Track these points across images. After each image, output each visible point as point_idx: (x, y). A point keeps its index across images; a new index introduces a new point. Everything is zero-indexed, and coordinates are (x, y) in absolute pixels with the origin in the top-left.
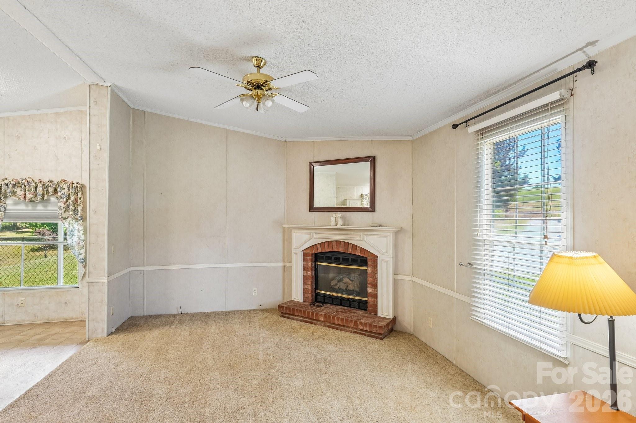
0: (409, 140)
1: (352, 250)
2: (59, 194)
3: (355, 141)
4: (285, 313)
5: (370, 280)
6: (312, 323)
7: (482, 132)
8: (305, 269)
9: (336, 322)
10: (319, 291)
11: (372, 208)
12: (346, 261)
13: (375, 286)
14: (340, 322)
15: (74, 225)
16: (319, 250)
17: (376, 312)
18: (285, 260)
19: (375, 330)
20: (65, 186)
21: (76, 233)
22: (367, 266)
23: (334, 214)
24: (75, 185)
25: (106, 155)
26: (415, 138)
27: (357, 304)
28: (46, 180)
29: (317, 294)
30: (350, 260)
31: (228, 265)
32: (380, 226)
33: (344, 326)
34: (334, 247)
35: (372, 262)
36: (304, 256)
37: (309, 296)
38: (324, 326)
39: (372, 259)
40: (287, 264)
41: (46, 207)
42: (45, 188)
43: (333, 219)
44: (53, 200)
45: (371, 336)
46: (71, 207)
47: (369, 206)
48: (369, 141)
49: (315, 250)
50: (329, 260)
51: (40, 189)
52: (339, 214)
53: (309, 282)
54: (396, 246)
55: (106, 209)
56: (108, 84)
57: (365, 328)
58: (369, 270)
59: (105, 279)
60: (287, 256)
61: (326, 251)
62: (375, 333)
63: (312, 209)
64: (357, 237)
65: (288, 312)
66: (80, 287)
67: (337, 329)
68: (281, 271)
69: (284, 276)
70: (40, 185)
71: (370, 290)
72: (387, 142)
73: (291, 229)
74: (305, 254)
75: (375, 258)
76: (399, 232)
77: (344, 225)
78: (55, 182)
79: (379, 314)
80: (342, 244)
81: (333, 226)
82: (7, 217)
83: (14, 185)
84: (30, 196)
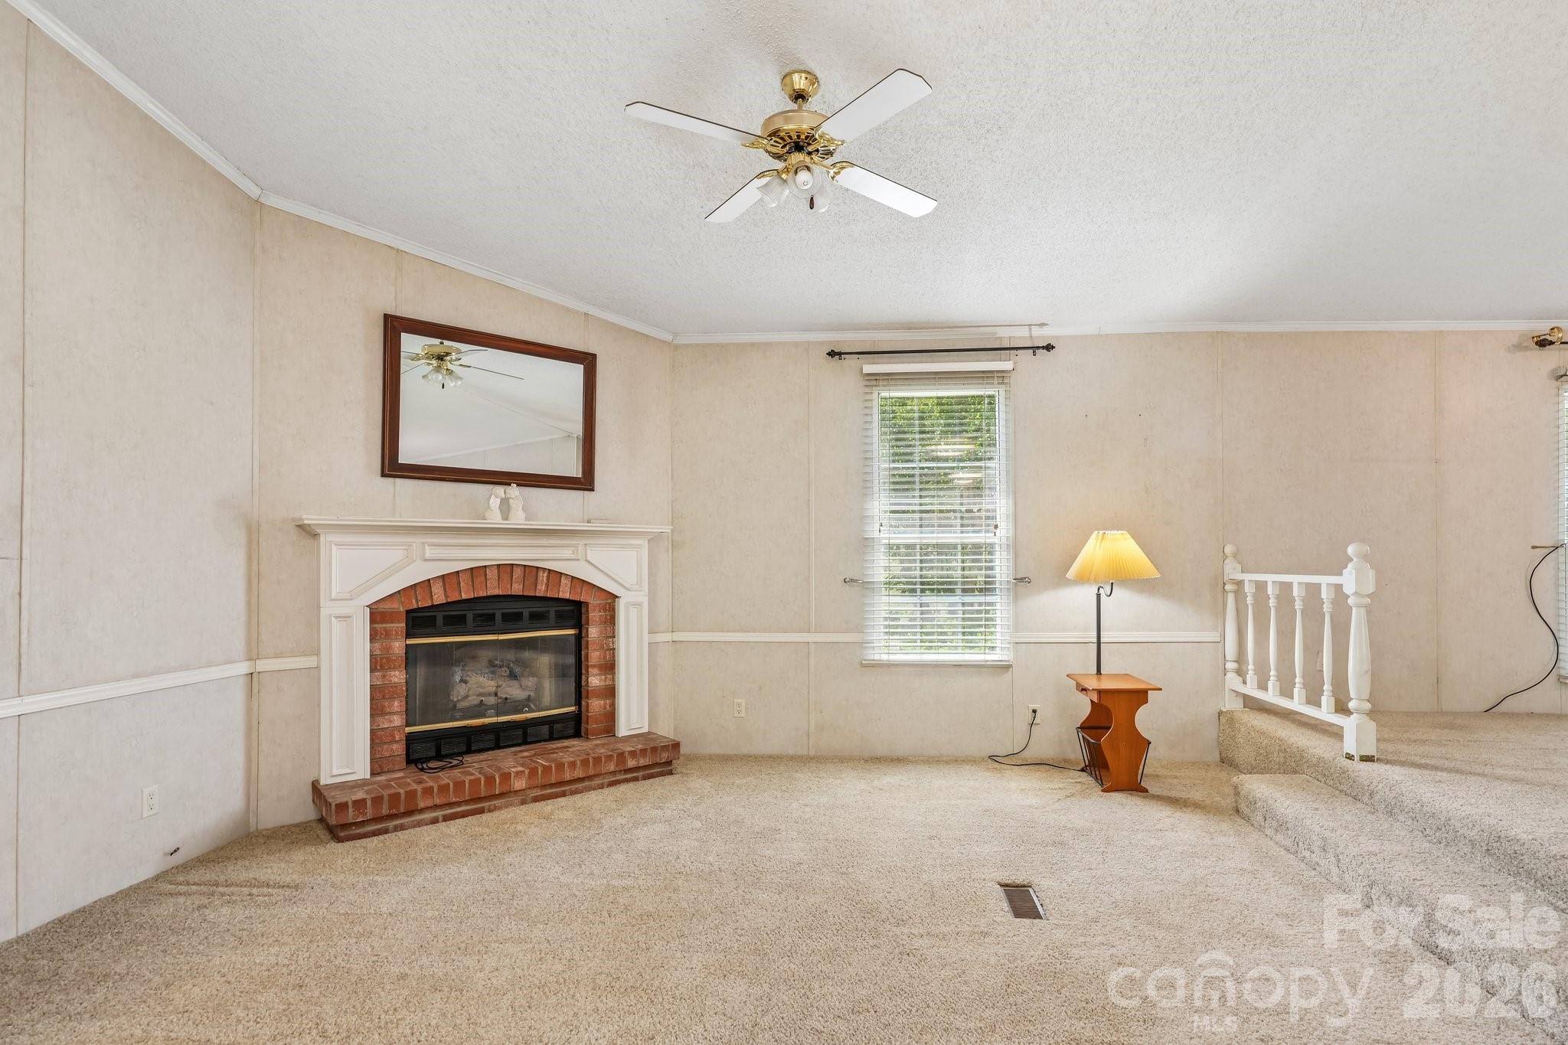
0: (665, 342)
1: (547, 585)
3: (541, 300)
5: (594, 656)
7: (875, 379)
8: (378, 663)
10: (430, 725)
11: (585, 482)
12: (513, 620)
13: (610, 667)
16: (435, 597)
17: (610, 728)
18: (254, 652)
22: (583, 625)
23: (498, 489)
26: (680, 341)
27: (545, 729)
30: (526, 614)
34: (492, 582)
35: (600, 611)
36: (372, 621)
37: (397, 749)
39: (600, 605)
43: (495, 502)
47: (580, 476)
48: (577, 312)
49: (419, 598)
52: (516, 490)
58: (591, 632)
61: (464, 596)
63: (392, 467)
64: (567, 553)
71: (594, 681)
72: (621, 329)
74: (378, 615)
75: (610, 600)
77: (529, 519)
79: (622, 731)
80: (518, 573)
81: (495, 519)
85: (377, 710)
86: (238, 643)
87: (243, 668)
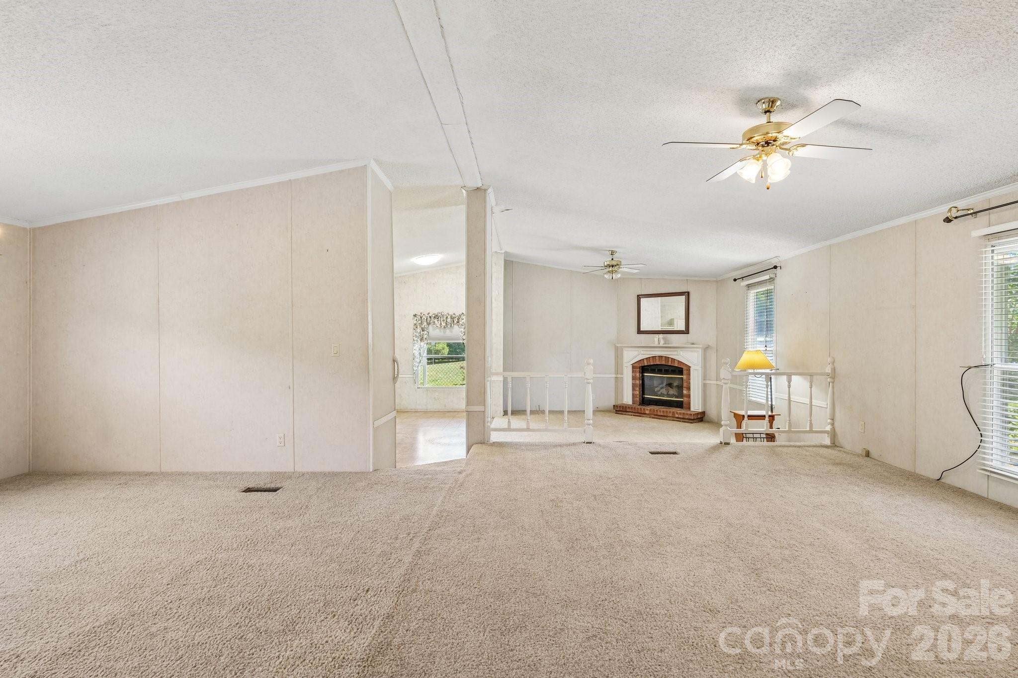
0: (714, 281)
1: (671, 362)
2: (461, 323)
3: (674, 280)
4: (619, 411)
5: (685, 385)
6: (641, 416)
7: (749, 286)
8: (634, 378)
10: (645, 396)
11: (686, 332)
12: (667, 372)
13: (689, 389)
14: (662, 414)
16: (645, 363)
17: (689, 408)
18: (617, 373)
19: (687, 417)
22: (682, 374)
23: (657, 336)
25: (501, 298)
26: (718, 279)
27: (676, 403)
28: (451, 313)
29: (643, 398)
30: (670, 370)
32: (693, 344)
33: (665, 416)
34: (657, 361)
35: (686, 371)
37: (638, 399)
38: (650, 417)
39: (686, 369)
40: (619, 376)
41: (451, 332)
42: (452, 318)
43: (656, 340)
44: (456, 327)
45: (685, 422)
47: (684, 329)
48: (684, 280)
49: (642, 363)
50: (653, 371)
51: (449, 320)
52: (661, 336)
53: (638, 389)
54: (705, 359)
55: (502, 334)
56: (503, 251)
57: (680, 416)
58: (684, 377)
60: (618, 369)
61: (651, 364)
62: (688, 419)
63: (639, 332)
64: (675, 353)
65: (621, 410)
67: (660, 419)
68: (613, 381)
69: (616, 385)
70: (449, 317)
71: (685, 392)
73: (622, 348)
74: (634, 367)
75: (689, 368)
76: (706, 349)
77: (665, 344)
78: (457, 314)
79: (692, 409)
80: (663, 358)
81: (656, 344)
82: (430, 339)
83: (434, 317)
84: (443, 324)
85: (634, 389)
86: (613, 370)
87: (614, 376)
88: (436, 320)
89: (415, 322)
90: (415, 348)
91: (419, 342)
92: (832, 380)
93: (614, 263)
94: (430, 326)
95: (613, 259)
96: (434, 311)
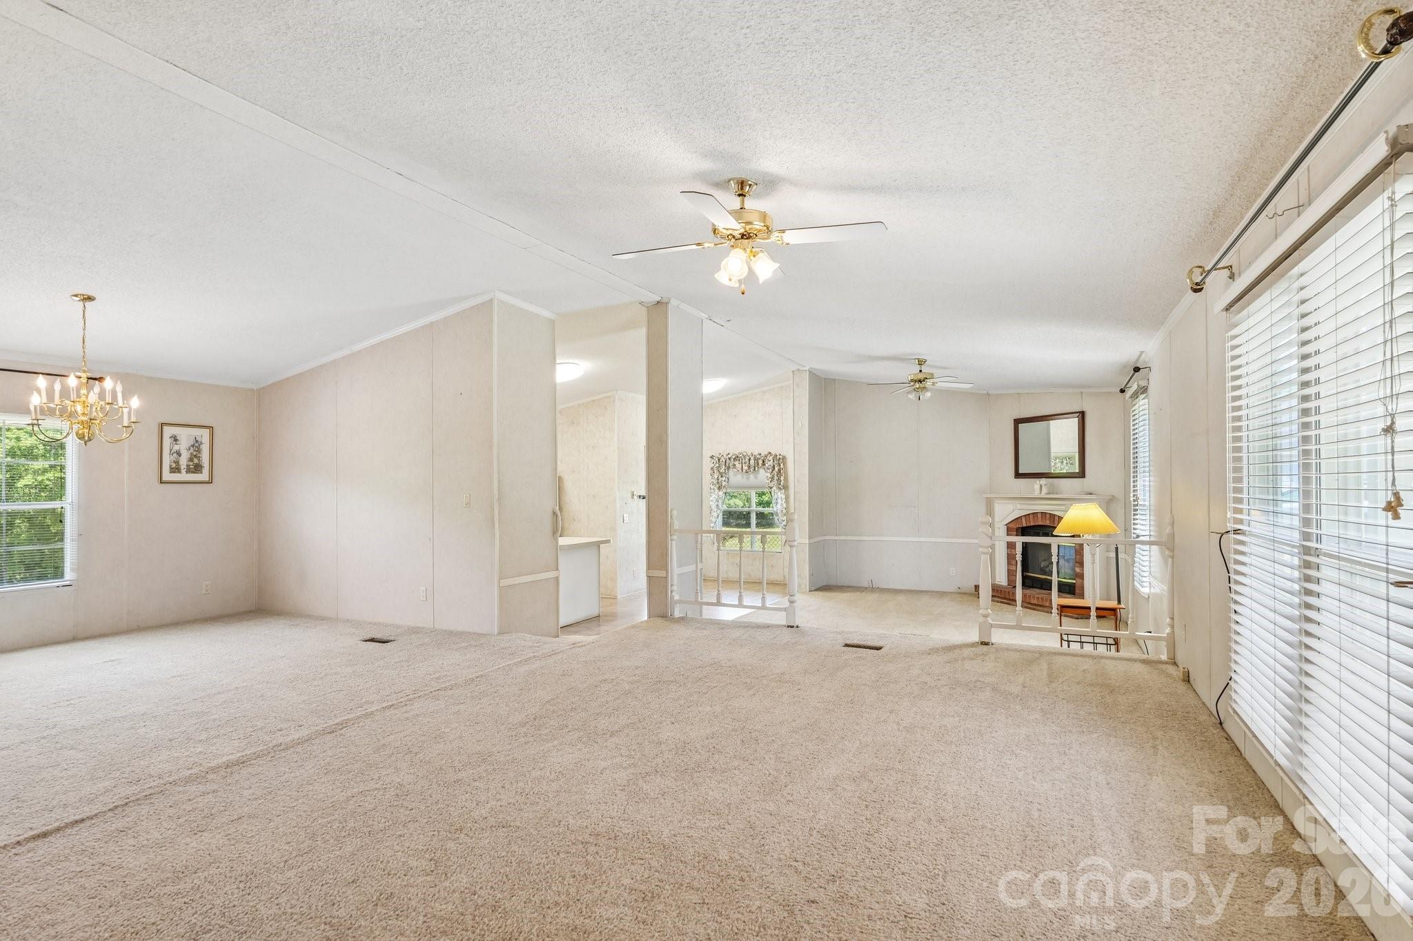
2: (767, 465)
3: (1063, 393)
5: (1077, 558)
7: (1132, 400)
8: (1009, 546)
9: (1032, 601)
10: (1027, 574)
11: (1082, 474)
13: (1081, 564)
14: (1036, 602)
15: (779, 494)
16: (1023, 523)
20: (771, 458)
21: (779, 501)
23: (1037, 481)
24: (778, 457)
25: (806, 431)
27: (1067, 588)
28: (756, 453)
29: (1025, 578)
31: (922, 539)
32: (1090, 494)
33: (1041, 606)
34: (1040, 519)
36: (1008, 529)
37: (1015, 578)
41: (756, 478)
42: (756, 460)
43: (1037, 487)
44: (762, 471)
46: (776, 478)
47: (1078, 471)
48: (1078, 393)
49: (1020, 522)
51: (752, 462)
52: (1042, 481)
53: (1014, 561)
55: (806, 480)
56: (807, 368)
59: (807, 541)
61: (1032, 524)
63: (1018, 475)
64: (1063, 508)
66: (783, 552)
67: (1034, 609)
70: (752, 458)
72: (1098, 395)
73: (994, 499)
74: (1009, 527)
76: (1111, 501)
77: (1050, 493)
78: (763, 455)
80: (1047, 516)
81: (1036, 493)
82: (730, 487)
83: (734, 459)
84: (745, 468)
85: (1009, 563)
88: (737, 463)
89: (712, 465)
90: (711, 498)
91: (717, 491)
92: (1171, 554)
93: (921, 376)
94: (731, 470)
95: (921, 371)
96: (735, 450)
